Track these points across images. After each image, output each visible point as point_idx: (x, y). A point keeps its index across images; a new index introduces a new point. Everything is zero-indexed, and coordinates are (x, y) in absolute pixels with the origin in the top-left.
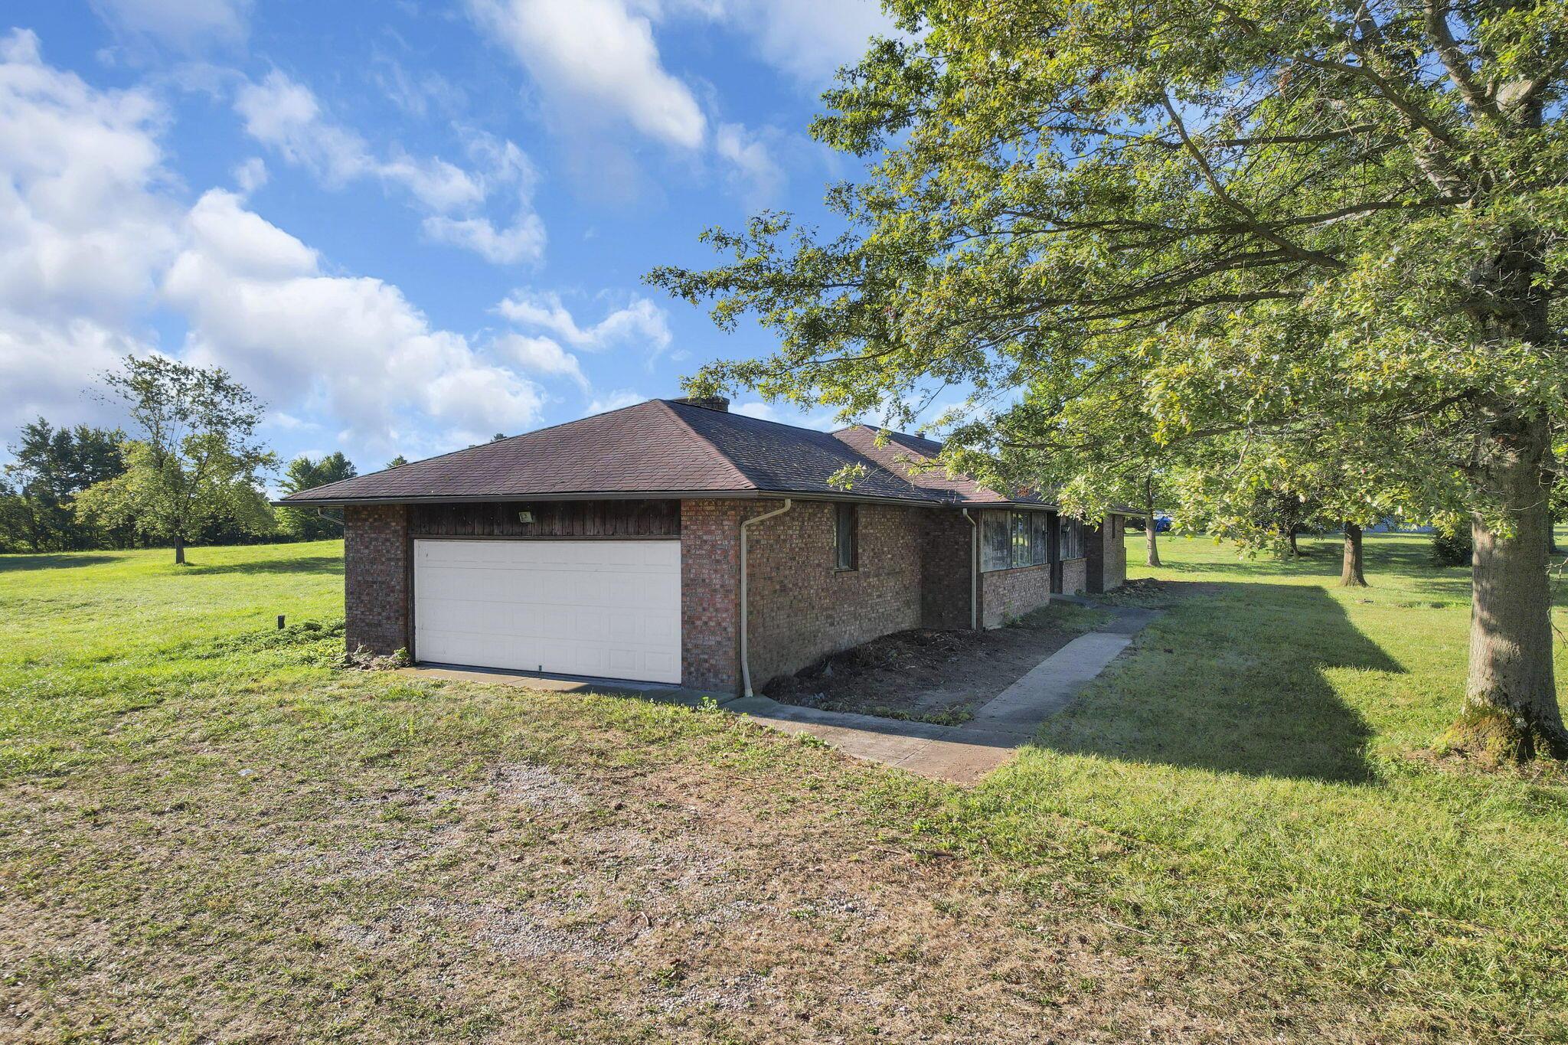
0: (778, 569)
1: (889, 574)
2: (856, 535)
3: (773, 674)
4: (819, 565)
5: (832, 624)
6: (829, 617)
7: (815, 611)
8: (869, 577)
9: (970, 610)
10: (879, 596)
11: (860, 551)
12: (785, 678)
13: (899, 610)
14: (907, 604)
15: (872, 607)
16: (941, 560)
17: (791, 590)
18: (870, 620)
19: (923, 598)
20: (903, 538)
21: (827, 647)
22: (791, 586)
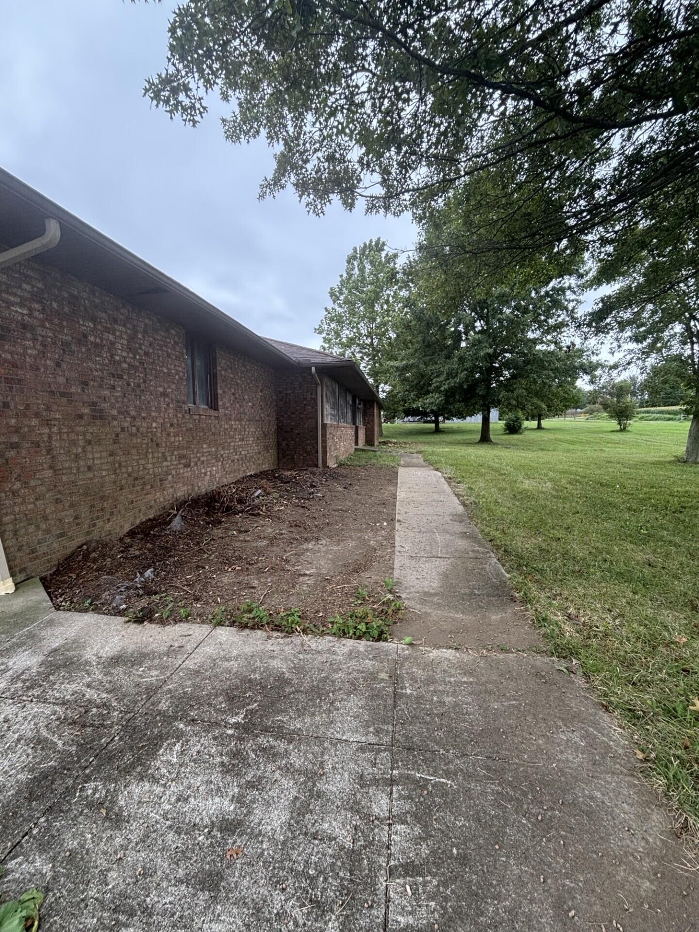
0: (85, 383)
1: (250, 421)
2: (215, 375)
3: (82, 539)
4: (164, 394)
5: (187, 465)
6: (183, 456)
7: (162, 450)
8: (230, 419)
9: (317, 452)
10: (242, 440)
11: (220, 391)
12: (104, 546)
13: (259, 453)
14: (266, 448)
15: (235, 450)
16: (293, 413)
17: (114, 418)
18: (233, 461)
19: (279, 444)
20: (261, 391)
21: (182, 491)
22: (115, 412)
